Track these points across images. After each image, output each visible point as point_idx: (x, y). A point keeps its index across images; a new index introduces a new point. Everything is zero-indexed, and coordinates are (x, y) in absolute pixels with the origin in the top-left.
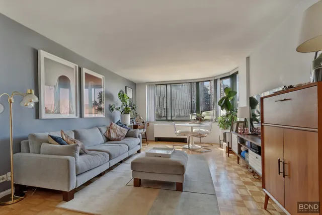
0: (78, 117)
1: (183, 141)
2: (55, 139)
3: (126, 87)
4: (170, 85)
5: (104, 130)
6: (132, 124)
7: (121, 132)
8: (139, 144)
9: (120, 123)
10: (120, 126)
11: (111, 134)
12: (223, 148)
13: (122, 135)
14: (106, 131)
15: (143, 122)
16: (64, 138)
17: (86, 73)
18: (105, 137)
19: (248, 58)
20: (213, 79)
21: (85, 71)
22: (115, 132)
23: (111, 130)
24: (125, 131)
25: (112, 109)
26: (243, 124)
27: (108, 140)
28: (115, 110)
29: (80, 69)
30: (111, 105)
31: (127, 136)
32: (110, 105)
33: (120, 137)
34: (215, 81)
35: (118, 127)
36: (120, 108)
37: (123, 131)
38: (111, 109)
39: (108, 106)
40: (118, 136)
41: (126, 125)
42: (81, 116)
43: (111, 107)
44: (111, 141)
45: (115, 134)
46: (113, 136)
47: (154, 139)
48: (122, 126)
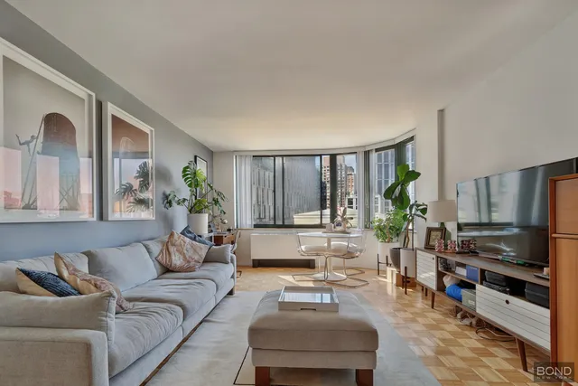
0: (95, 219)
1: (308, 265)
2: (38, 279)
3: (196, 157)
4: (281, 158)
5: (156, 248)
6: (212, 234)
7: (195, 250)
8: (233, 277)
9: (190, 233)
10: (191, 238)
11: (173, 257)
12: (385, 278)
13: (196, 257)
14: (162, 251)
15: (229, 230)
16: (66, 274)
17: (113, 116)
18: (160, 263)
19: (441, 112)
20: (363, 150)
21: (111, 109)
22: (181, 253)
23: (172, 249)
24: (203, 250)
25: (170, 203)
26: (439, 233)
27: (167, 270)
28: (174, 204)
29: (100, 105)
30: (168, 193)
31: (207, 261)
32: (164, 194)
33: (192, 263)
34: (367, 154)
35: (187, 240)
36: (184, 200)
37: (198, 250)
38: (167, 200)
39: (161, 196)
40: (189, 262)
41: (200, 236)
42: (101, 217)
43: (166, 197)
44: (172, 271)
45: (182, 257)
46: (177, 260)
47: (251, 263)
48: (194, 239)
